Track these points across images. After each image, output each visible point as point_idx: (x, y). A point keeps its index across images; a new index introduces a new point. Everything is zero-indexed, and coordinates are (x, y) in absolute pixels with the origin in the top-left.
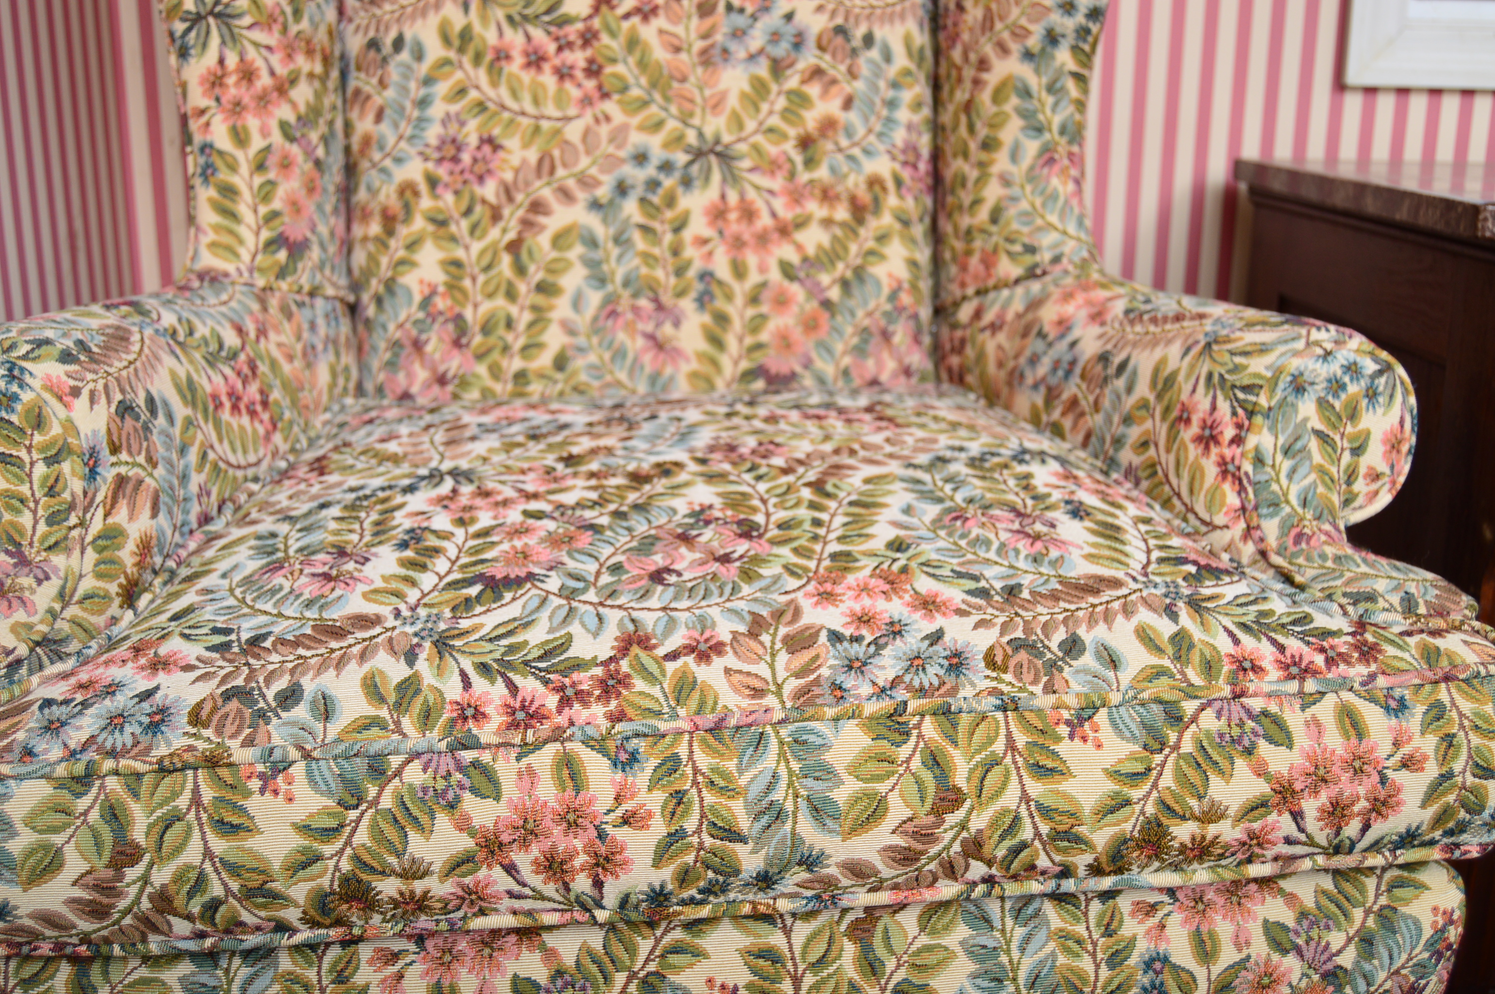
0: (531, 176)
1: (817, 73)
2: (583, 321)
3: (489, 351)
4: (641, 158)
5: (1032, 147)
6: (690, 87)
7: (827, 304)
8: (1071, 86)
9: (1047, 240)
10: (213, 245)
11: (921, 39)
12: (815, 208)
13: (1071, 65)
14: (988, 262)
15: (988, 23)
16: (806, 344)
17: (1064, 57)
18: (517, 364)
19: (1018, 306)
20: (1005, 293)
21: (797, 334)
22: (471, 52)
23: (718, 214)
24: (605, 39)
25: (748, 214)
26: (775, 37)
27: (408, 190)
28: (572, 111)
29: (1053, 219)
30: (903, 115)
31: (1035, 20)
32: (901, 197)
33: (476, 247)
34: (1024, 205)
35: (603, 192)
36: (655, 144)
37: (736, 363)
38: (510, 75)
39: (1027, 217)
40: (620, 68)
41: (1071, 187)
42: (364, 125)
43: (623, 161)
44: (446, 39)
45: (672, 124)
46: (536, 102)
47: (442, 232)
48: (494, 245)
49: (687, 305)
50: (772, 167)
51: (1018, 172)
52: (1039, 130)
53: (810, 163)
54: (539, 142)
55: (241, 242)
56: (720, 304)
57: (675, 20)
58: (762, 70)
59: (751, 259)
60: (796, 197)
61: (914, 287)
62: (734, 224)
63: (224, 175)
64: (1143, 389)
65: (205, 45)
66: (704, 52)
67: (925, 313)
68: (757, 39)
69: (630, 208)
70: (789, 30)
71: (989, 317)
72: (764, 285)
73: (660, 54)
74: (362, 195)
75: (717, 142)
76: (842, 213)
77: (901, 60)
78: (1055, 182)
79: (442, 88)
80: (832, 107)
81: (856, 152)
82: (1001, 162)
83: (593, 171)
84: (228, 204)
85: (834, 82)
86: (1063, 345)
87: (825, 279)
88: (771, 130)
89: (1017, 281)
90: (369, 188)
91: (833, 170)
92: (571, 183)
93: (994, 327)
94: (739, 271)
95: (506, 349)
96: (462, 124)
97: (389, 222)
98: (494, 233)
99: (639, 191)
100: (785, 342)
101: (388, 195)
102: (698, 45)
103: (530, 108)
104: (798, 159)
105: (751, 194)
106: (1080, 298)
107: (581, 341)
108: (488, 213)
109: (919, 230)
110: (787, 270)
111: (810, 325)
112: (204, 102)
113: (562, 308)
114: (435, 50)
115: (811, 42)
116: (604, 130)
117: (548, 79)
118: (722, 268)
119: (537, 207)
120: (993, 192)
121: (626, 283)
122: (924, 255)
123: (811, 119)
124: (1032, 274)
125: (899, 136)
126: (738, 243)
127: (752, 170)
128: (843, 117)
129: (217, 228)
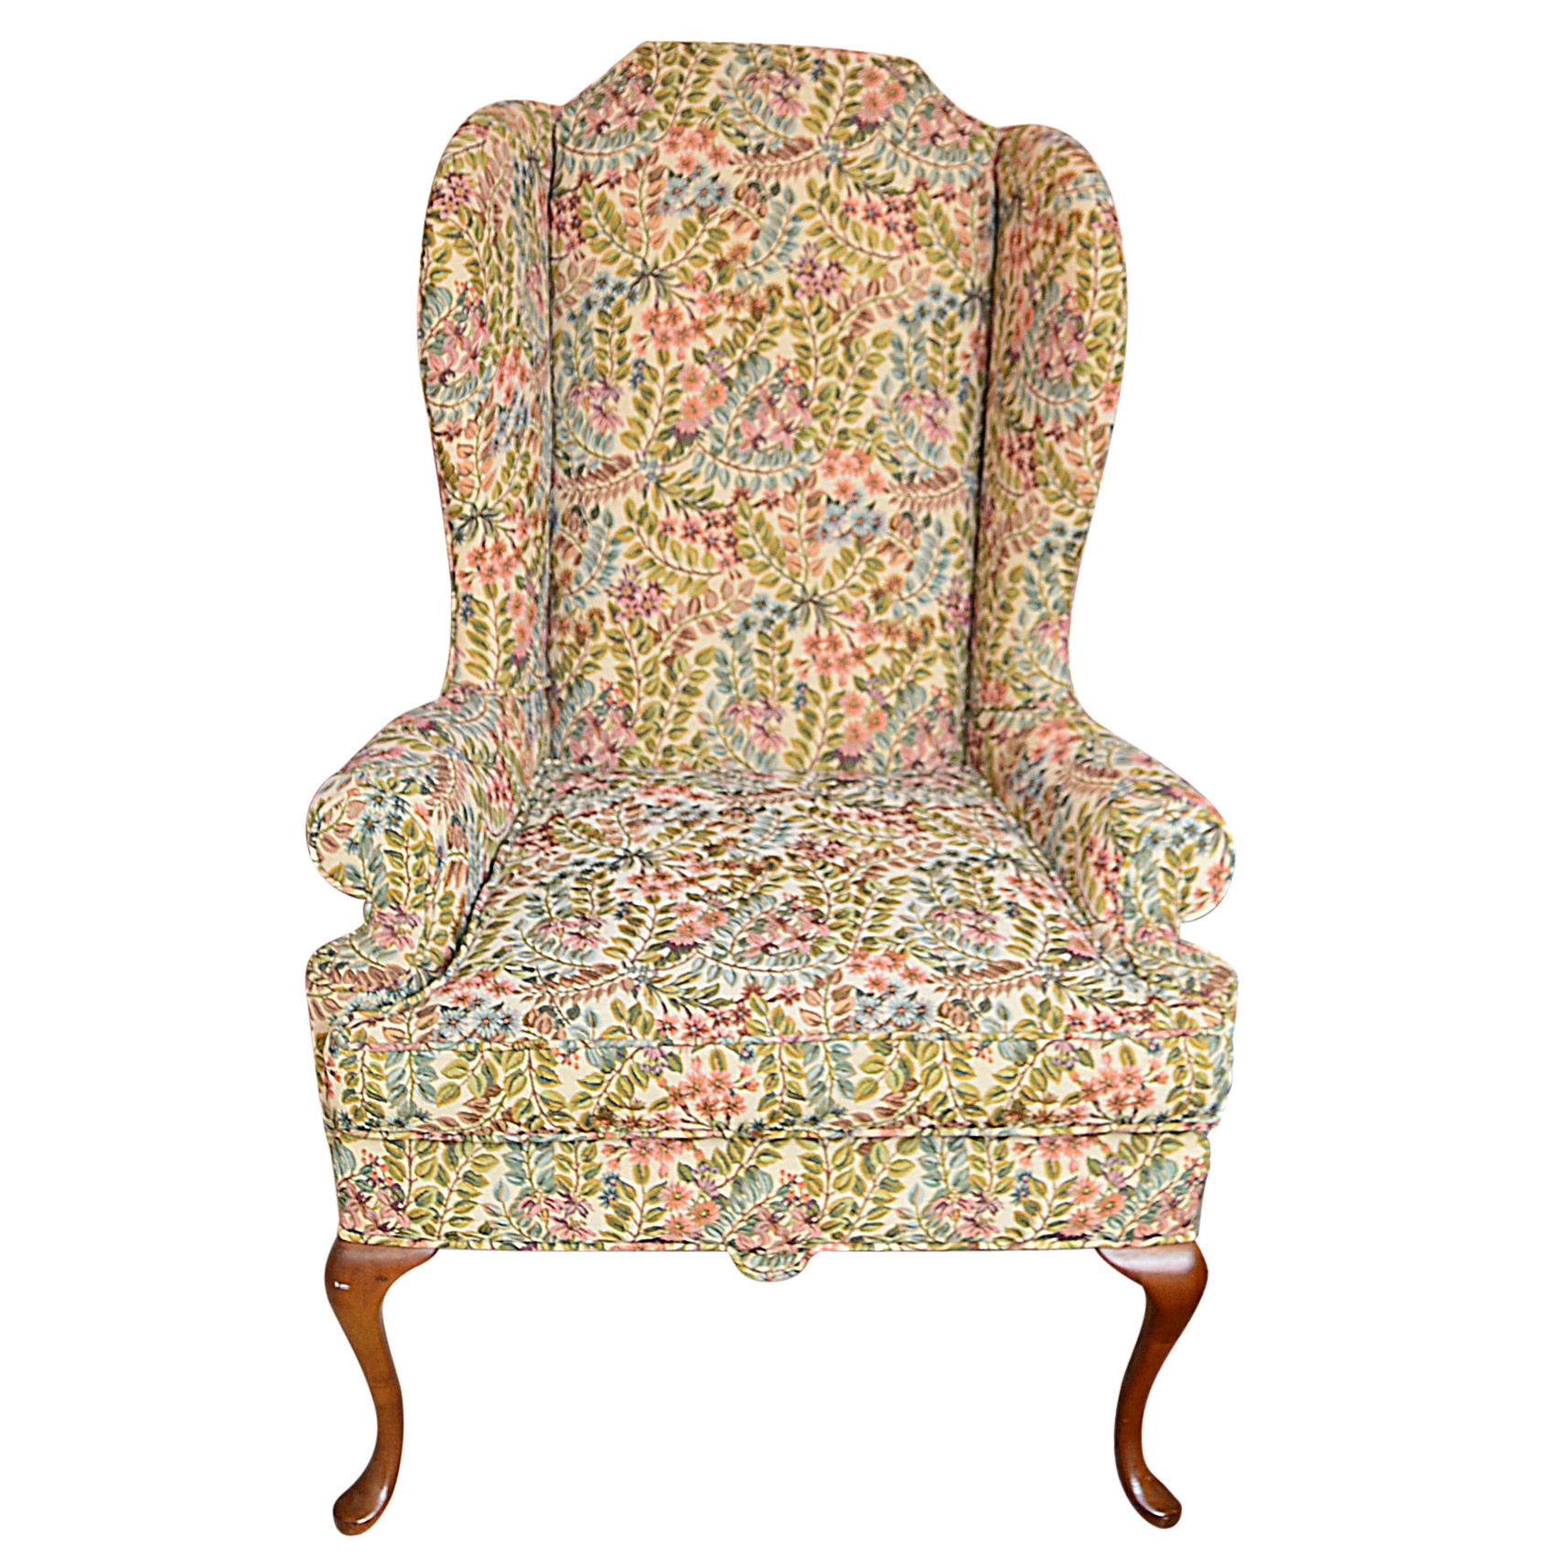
0: (684, 612)
1: (890, 545)
2: (713, 715)
3: (647, 731)
4: (761, 604)
5: (1034, 616)
6: (798, 556)
7: (886, 707)
8: (1063, 580)
9: (1039, 682)
10: (469, 665)
11: (967, 514)
12: (882, 641)
13: (1063, 566)
14: (1001, 689)
15: (1009, 525)
16: (870, 736)
17: (1057, 560)
18: (666, 742)
19: (1016, 729)
20: (1009, 715)
21: (864, 728)
22: (646, 524)
23: (813, 644)
24: (741, 520)
25: (834, 644)
26: (860, 521)
27: (595, 614)
28: (715, 570)
29: (1044, 668)
30: (950, 572)
31: (1039, 535)
32: (945, 630)
33: (642, 659)
34: (1026, 656)
35: (733, 627)
36: (771, 594)
37: (819, 747)
38: (673, 543)
39: (1027, 664)
40: (750, 541)
41: (1060, 644)
42: (566, 564)
43: (748, 605)
44: (630, 515)
45: (784, 581)
46: (690, 562)
47: (619, 646)
48: (655, 660)
49: (788, 706)
50: (853, 612)
51: (1023, 631)
52: (1039, 605)
53: (879, 609)
54: (691, 588)
55: (488, 663)
56: (810, 706)
57: (790, 509)
58: (850, 544)
59: (834, 676)
60: (868, 633)
61: (951, 693)
62: (824, 651)
63: (479, 617)
64: (1073, 822)
65: (473, 535)
66: (809, 531)
67: (958, 710)
68: (847, 523)
69: (752, 637)
70: (871, 516)
71: (997, 730)
72: (842, 694)
73: (778, 532)
74: (561, 611)
75: (815, 594)
76: (901, 644)
77: (951, 532)
78: (1048, 641)
79: (624, 548)
80: (899, 569)
81: (914, 600)
82: (1012, 623)
83: (727, 612)
84: (480, 636)
85: (900, 551)
86: (1037, 769)
87: (886, 690)
88: (854, 586)
89: (1017, 709)
90: (567, 608)
91: (896, 613)
92: (711, 619)
93: (1000, 739)
94: (825, 684)
95: (659, 730)
96: (637, 573)
97: (581, 635)
98: (656, 650)
99: (759, 627)
100: (855, 733)
101: (581, 616)
102: (806, 527)
103: (686, 566)
104: (872, 606)
105: (837, 630)
106: (1054, 734)
107: (712, 728)
108: (652, 636)
109: (956, 652)
110: (859, 683)
111: (874, 722)
112: (468, 570)
113: (700, 705)
114: (621, 521)
115: (886, 524)
116: (737, 583)
117: (700, 546)
118: (814, 683)
119: (686, 634)
120: (1006, 641)
121: (745, 691)
122: (959, 670)
123: (882, 578)
124: (1027, 705)
125: (946, 587)
126: (826, 664)
127: (838, 614)
128: (904, 576)
129: (472, 653)
